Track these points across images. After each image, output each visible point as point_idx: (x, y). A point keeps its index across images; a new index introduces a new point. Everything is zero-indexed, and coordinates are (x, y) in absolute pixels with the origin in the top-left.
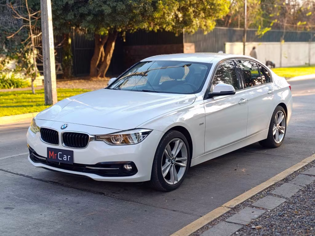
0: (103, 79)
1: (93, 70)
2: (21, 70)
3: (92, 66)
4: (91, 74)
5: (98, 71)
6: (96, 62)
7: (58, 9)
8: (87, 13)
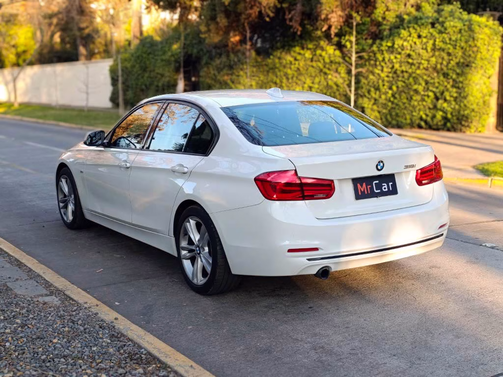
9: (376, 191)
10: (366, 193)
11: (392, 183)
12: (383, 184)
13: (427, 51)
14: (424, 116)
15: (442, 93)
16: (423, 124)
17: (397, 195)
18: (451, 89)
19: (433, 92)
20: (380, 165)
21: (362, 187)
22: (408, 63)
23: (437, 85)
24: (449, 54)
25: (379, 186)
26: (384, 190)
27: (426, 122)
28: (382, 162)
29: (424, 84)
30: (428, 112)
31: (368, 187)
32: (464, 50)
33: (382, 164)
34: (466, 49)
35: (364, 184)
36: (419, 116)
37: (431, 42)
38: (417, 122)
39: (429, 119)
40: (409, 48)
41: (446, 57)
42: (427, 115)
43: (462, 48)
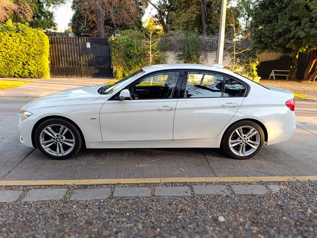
0: (313, 82)
1: (306, 76)
2: (246, 73)
3: (305, 73)
4: (304, 78)
5: (309, 77)
6: (309, 71)
7: (273, 36)
8: (291, 37)
13: (16, 43)
14: (17, 72)
15: (27, 62)
16: (17, 75)
18: (31, 60)
19: (22, 61)
22: (5, 48)
23: (23, 58)
24: (29, 45)
27: (18, 74)
29: (15, 58)
30: (19, 70)
32: (37, 44)
34: (38, 44)
36: (14, 72)
37: (19, 39)
38: (13, 74)
39: (20, 73)
40: (5, 41)
41: (28, 47)
42: (19, 72)
43: (36, 43)
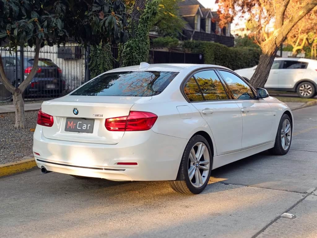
9: (78, 128)
10: (72, 128)
11: (90, 125)
12: (84, 125)
17: (93, 134)
20: (75, 111)
21: (70, 124)
25: (81, 126)
26: (83, 128)
28: (76, 109)
31: (74, 124)
33: (76, 111)
35: (72, 122)
